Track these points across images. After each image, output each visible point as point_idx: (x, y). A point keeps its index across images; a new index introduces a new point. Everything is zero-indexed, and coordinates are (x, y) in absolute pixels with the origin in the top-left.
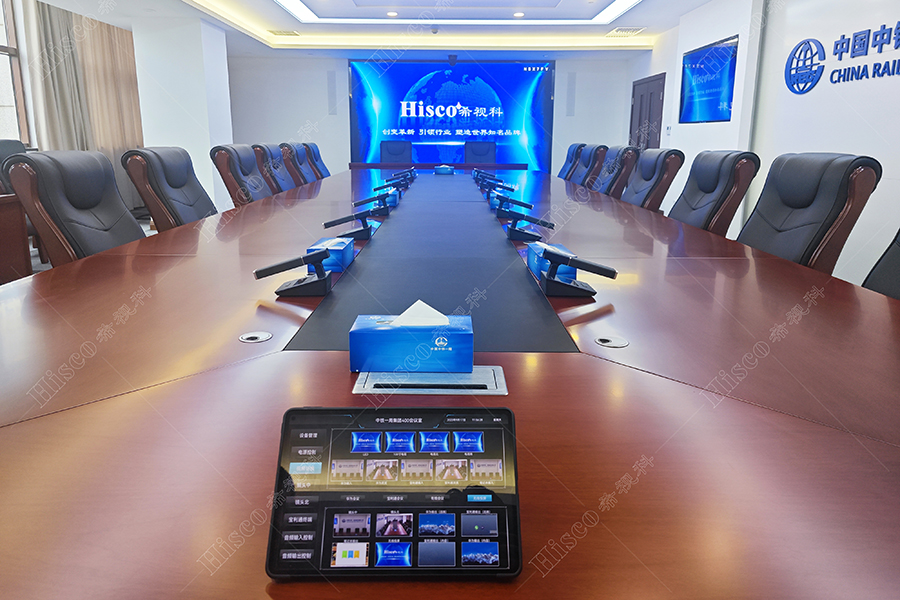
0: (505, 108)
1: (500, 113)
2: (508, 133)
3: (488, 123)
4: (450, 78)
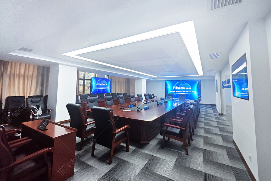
1: (191, 89)
2: (192, 92)
4: (181, 83)
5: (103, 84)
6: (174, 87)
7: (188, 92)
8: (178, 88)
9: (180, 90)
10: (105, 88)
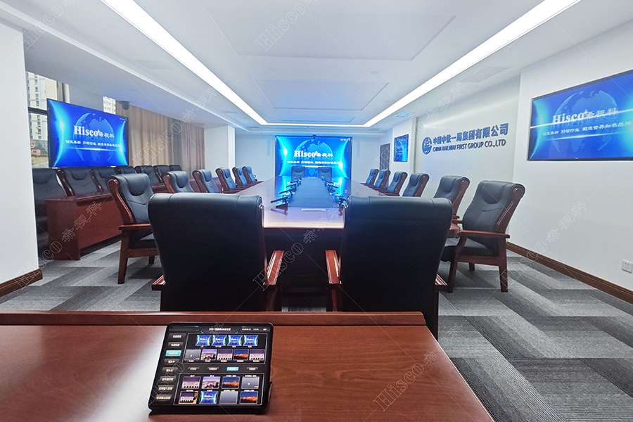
0: (333, 154)
1: (332, 155)
2: (335, 163)
3: (327, 159)
4: (313, 143)
5: (98, 133)
6: (296, 152)
7: (326, 163)
8: (305, 153)
9: (310, 159)
10: (109, 148)
